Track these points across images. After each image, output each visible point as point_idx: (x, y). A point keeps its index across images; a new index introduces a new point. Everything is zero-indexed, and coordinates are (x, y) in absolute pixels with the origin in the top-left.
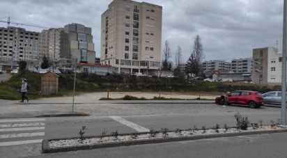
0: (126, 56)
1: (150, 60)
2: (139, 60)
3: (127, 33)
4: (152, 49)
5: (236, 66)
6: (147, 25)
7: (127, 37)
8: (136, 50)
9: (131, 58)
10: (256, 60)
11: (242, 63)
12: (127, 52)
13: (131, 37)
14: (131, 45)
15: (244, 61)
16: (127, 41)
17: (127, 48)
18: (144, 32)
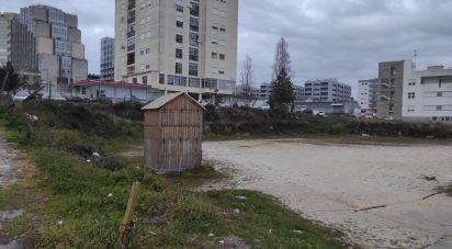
0: (178, 69)
1: (219, 77)
2: (200, 76)
3: (179, 24)
4: (222, 57)
5: (313, 92)
6: (216, 12)
7: (179, 31)
8: (193, 57)
9: (185, 73)
10: (383, 81)
11: (319, 87)
12: (178, 60)
13: (186, 32)
14: (186, 47)
15: (323, 84)
16: (179, 39)
17: (179, 54)
18: (209, 24)
